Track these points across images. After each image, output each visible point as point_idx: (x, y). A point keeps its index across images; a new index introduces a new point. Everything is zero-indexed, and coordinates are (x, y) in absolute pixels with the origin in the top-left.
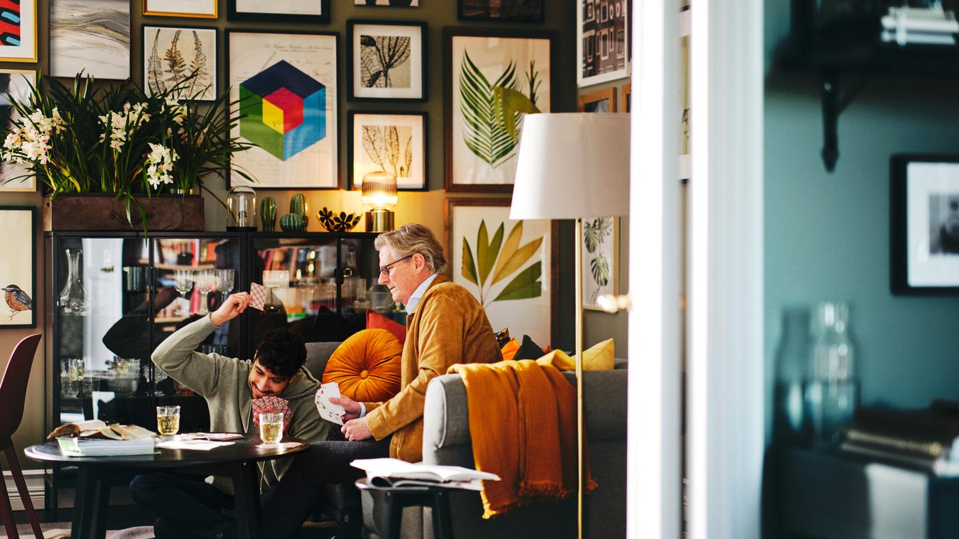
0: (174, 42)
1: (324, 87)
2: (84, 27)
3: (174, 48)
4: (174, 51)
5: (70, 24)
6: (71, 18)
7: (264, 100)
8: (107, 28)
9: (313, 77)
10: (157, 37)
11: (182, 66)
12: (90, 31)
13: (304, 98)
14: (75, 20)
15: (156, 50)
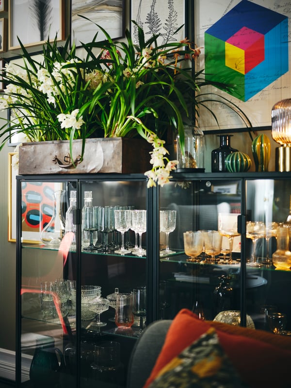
0: (153, 6)
1: (286, 18)
2: (93, 9)
3: (153, 11)
4: (152, 13)
5: (84, 9)
6: (86, 4)
7: (226, 44)
8: (108, 5)
9: (274, 10)
10: (140, 5)
11: (159, 26)
12: (97, 10)
13: (264, 34)
14: (88, 5)
15: (139, 17)
